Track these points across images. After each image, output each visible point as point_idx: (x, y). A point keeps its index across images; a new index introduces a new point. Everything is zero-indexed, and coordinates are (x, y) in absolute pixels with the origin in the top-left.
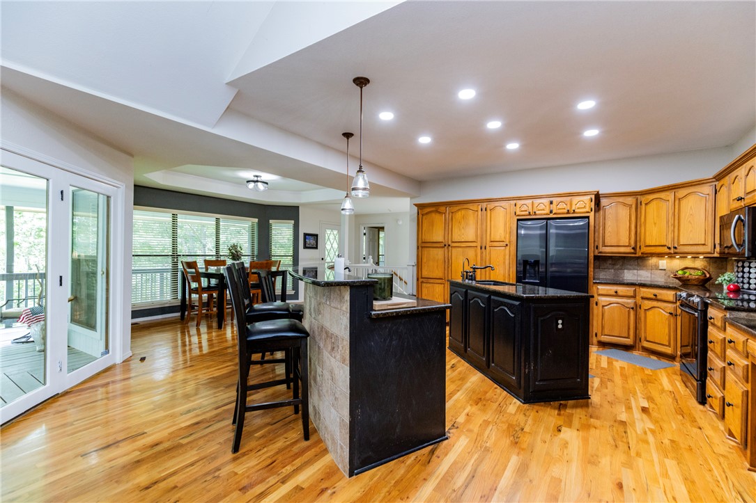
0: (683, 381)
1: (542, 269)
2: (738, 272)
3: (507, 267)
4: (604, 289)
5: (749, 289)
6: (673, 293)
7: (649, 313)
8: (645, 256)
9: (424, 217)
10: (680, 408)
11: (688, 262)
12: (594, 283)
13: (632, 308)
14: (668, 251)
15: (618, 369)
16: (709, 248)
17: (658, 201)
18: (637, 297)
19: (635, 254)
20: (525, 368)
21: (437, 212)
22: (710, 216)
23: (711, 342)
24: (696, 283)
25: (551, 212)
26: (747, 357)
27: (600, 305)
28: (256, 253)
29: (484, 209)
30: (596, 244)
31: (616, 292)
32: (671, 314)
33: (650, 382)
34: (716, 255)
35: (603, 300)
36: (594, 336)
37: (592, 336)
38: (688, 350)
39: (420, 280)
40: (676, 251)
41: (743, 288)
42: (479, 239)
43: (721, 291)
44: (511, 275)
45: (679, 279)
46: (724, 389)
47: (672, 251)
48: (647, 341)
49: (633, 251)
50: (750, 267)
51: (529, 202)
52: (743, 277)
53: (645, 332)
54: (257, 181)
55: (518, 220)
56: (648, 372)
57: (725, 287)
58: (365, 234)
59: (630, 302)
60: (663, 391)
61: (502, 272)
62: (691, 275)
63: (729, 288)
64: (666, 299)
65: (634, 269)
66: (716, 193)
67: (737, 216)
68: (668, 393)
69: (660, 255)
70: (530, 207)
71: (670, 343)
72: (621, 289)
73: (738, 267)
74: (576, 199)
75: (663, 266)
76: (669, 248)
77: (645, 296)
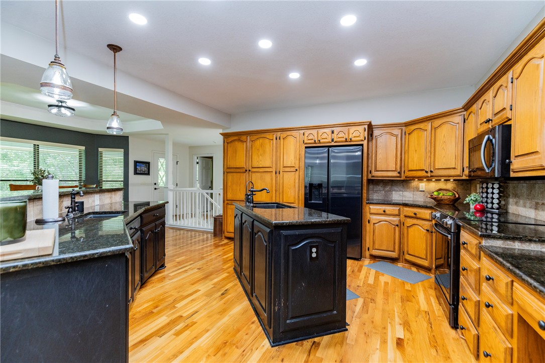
0: (437, 297)
1: (324, 191)
2: (483, 193)
3: (297, 189)
4: (375, 209)
5: (492, 208)
6: (429, 211)
7: (411, 230)
8: (408, 179)
9: (229, 145)
10: (434, 336)
11: (442, 185)
12: (367, 203)
13: (397, 225)
14: (425, 174)
15: (383, 284)
16: (458, 172)
17: (419, 130)
18: (401, 216)
19: (401, 177)
20: (275, 306)
21: (239, 140)
22: (459, 143)
23: (464, 269)
24: (448, 203)
25: (333, 140)
26: (512, 304)
27: (372, 222)
28: (83, 178)
29: (278, 138)
30: (370, 169)
31: (384, 211)
32: (428, 230)
33: (408, 301)
34: (464, 177)
35: (374, 218)
36: (367, 250)
37: (365, 251)
38: (441, 261)
39: (226, 202)
40: (432, 174)
41: (487, 208)
42: (274, 165)
43: (468, 211)
44: (300, 197)
45: (435, 199)
46: (479, 326)
47: (429, 174)
48: (409, 254)
49: (398, 175)
50: (493, 188)
51: (314, 132)
52: (487, 197)
53: (408, 247)
54: (61, 106)
55: (306, 147)
56: (408, 287)
57: (472, 207)
58: (198, 163)
59: (396, 219)
60: (419, 311)
61: (293, 194)
62: (444, 195)
63: (475, 208)
64: (423, 217)
65: (401, 191)
66: (464, 122)
67: (486, 137)
68: (424, 313)
69: (420, 179)
70: (316, 136)
71: (427, 257)
72: (389, 209)
73: (483, 188)
74: (353, 129)
75: (422, 188)
76: (427, 172)
77: (408, 214)
